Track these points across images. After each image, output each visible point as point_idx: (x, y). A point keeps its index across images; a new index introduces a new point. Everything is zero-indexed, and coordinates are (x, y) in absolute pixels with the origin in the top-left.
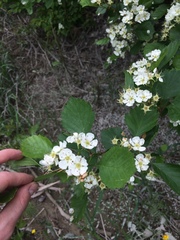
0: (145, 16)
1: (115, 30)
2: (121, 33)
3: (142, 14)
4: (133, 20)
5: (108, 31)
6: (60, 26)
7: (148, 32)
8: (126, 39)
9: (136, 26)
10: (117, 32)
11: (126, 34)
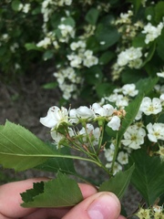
0: (93, 61)
1: (63, 74)
2: (70, 77)
3: (90, 59)
4: (82, 64)
5: (56, 75)
6: (17, 66)
7: (97, 76)
8: (75, 84)
10: (66, 76)
11: (76, 78)
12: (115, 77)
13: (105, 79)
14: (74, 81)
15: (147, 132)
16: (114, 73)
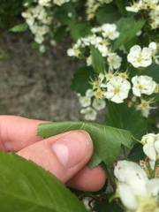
1: (32, 14)
2: (40, 18)
4: (52, 2)
5: (24, 15)
7: (70, 15)
8: (46, 25)
9: (56, 10)
10: (35, 16)
11: (46, 18)
12: (90, 16)
13: (80, 18)
14: (45, 21)
15: (132, 85)
16: (89, 11)
